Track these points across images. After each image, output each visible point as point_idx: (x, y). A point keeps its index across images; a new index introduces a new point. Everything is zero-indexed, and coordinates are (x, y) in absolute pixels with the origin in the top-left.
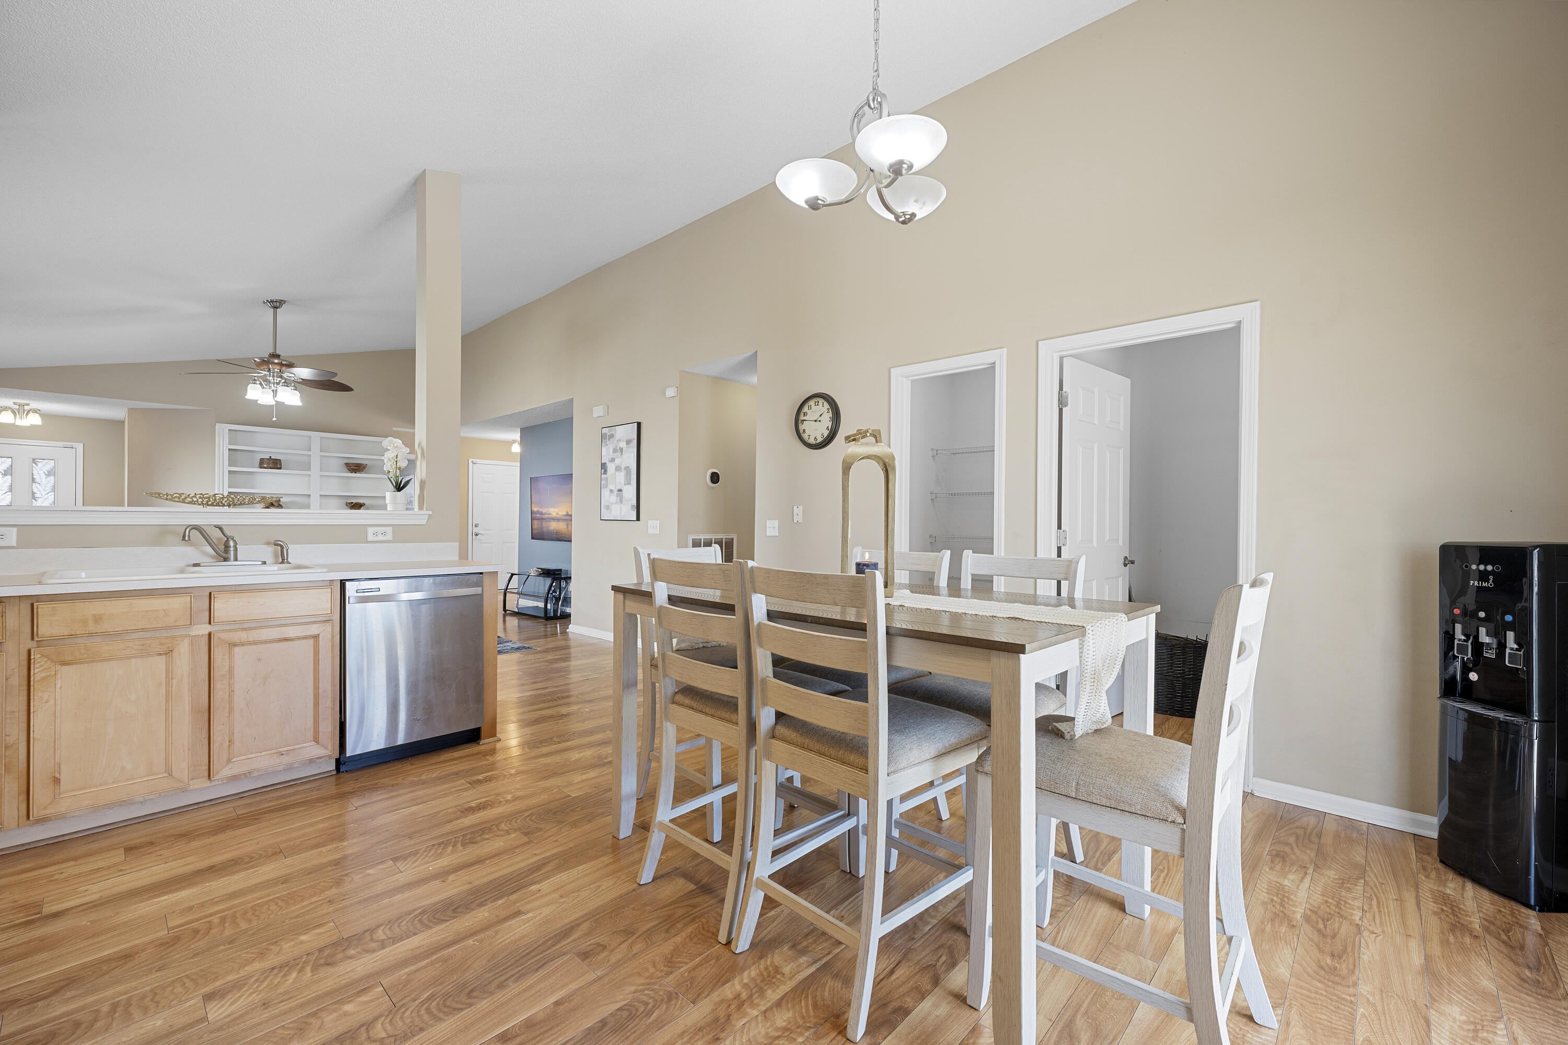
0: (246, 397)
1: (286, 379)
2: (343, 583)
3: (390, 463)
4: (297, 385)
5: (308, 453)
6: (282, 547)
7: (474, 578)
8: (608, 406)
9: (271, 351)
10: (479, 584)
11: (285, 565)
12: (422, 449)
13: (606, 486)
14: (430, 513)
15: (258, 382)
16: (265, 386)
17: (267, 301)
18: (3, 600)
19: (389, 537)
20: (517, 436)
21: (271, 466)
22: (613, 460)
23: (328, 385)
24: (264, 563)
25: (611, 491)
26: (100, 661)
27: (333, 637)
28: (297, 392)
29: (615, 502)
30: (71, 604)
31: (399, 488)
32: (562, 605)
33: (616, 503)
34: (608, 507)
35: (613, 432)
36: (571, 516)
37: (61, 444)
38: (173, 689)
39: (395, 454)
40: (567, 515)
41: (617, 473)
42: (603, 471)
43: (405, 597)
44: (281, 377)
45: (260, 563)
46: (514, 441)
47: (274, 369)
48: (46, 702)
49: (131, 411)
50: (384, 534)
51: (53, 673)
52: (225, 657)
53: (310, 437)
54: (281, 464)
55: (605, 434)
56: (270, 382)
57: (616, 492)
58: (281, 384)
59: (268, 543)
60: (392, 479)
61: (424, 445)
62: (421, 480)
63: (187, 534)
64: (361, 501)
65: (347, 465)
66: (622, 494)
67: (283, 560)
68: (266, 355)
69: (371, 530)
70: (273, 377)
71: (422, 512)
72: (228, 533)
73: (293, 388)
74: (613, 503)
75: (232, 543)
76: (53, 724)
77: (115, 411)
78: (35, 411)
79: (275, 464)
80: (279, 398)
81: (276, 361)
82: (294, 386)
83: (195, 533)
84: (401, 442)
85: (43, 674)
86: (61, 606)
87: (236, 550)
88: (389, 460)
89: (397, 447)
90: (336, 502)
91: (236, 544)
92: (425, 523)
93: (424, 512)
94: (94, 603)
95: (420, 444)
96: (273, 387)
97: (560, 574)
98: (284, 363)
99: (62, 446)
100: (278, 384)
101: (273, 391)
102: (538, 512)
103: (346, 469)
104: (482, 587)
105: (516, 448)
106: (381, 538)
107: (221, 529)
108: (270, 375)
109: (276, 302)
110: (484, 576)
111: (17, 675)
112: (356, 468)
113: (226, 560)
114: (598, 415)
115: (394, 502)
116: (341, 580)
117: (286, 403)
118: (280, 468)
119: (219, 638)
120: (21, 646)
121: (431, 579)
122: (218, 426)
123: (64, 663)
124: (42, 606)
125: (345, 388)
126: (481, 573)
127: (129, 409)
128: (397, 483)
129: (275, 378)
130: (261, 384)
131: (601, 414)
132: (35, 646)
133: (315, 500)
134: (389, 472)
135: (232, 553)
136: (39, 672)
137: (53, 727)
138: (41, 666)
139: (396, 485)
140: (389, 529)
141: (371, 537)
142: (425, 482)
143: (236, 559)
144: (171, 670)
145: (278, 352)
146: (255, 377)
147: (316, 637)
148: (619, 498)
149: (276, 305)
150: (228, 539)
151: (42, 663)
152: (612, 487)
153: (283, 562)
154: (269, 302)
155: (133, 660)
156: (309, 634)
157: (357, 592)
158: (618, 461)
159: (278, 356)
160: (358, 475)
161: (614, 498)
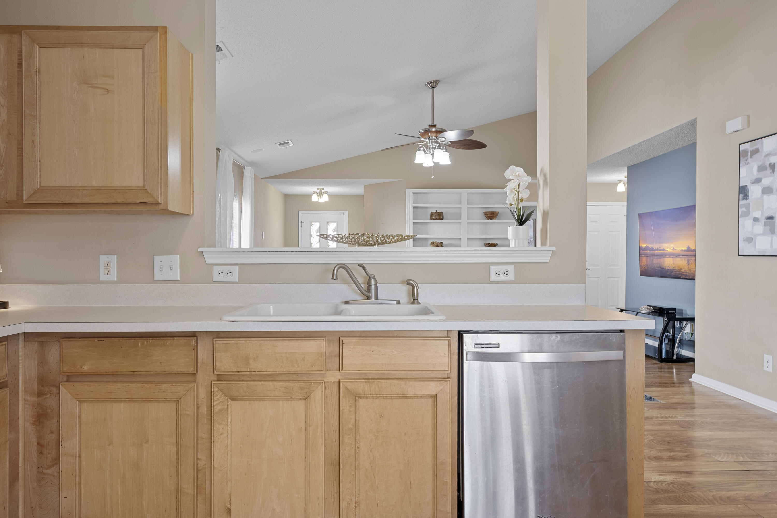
0: (416, 162)
1: (440, 143)
2: (460, 335)
3: (512, 195)
4: (448, 147)
5: (459, 206)
6: (413, 288)
7: (615, 338)
8: (749, 116)
9: (430, 123)
10: (622, 347)
11: (415, 306)
12: (545, 176)
13: (747, 214)
14: (554, 249)
15: (422, 149)
16: (427, 152)
17: (428, 83)
18: (197, 334)
19: (511, 277)
20: (622, 176)
21: (437, 217)
22: (758, 181)
23: (468, 145)
24: (399, 302)
25: (756, 220)
26: (257, 400)
27: (450, 398)
28: (447, 154)
29: (761, 232)
30: (237, 342)
31: (521, 222)
32: (678, 347)
33: (764, 234)
34: (750, 240)
35: (759, 146)
36: (694, 251)
37: (339, 212)
38: (310, 436)
39: (517, 184)
40: (689, 250)
41: (765, 197)
42: (741, 196)
43: (529, 358)
44: (437, 142)
45: (395, 302)
46: (620, 181)
47: (432, 137)
48: (221, 434)
49: (366, 187)
50: (506, 273)
51: (226, 407)
52: (351, 409)
53: (461, 193)
54: (443, 216)
55: (746, 152)
56: (430, 148)
57: (763, 220)
58: (436, 147)
59: (403, 282)
60: (514, 213)
61: (547, 170)
62: (544, 211)
63: (335, 273)
64: (495, 242)
65: (485, 213)
66: (774, 222)
67: (414, 300)
68: (427, 127)
69: (493, 269)
70: (432, 143)
71: (544, 248)
72: (370, 272)
73: (445, 150)
74: (759, 235)
75: (373, 282)
76: (226, 456)
77: (358, 190)
78: (326, 193)
79: (439, 216)
80: (436, 160)
81: (434, 130)
82: (446, 149)
83: (342, 271)
84: (522, 170)
85: (219, 407)
86: (231, 342)
87: (376, 289)
88: (512, 192)
89: (518, 176)
90: (478, 242)
91: (376, 282)
92: (548, 261)
93: (547, 248)
94: (253, 342)
95: (542, 170)
96: (432, 151)
97: (674, 314)
98: (439, 130)
99: (339, 213)
100: (435, 148)
101: (432, 154)
102: (646, 249)
103: (483, 216)
104: (624, 349)
105: (621, 188)
106: (503, 277)
107: (363, 267)
108: (430, 142)
109: (433, 82)
110: (626, 334)
111: (205, 404)
112: (492, 215)
113: (369, 298)
114: (736, 129)
115: (516, 238)
116: (459, 332)
117: (441, 163)
118: (442, 219)
119: (347, 388)
120: (207, 378)
121: (559, 336)
122: (407, 190)
123: (233, 399)
124: (219, 342)
125: (481, 145)
126: (622, 331)
127: (365, 185)
128: (519, 216)
129: (433, 144)
130: (424, 151)
131: (739, 127)
132: (216, 379)
133: (464, 241)
134: (511, 205)
135: (373, 291)
136: (216, 404)
137: (226, 459)
138: (218, 399)
139: (518, 219)
140: (511, 268)
141: (493, 277)
142: (548, 213)
143: (376, 298)
144: (308, 416)
145: (435, 123)
146: (420, 145)
147: (434, 397)
148: (768, 228)
149: (433, 84)
150: (370, 277)
151: (219, 397)
152: (757, 214)
153: (413, 303)
154: (429, 84)
155: (281, 402)
156: (427, 392)
157: (475, 347)
158: (766, 182)
159: (435, 126)
160: (492, 221)
161: (759, 228)
